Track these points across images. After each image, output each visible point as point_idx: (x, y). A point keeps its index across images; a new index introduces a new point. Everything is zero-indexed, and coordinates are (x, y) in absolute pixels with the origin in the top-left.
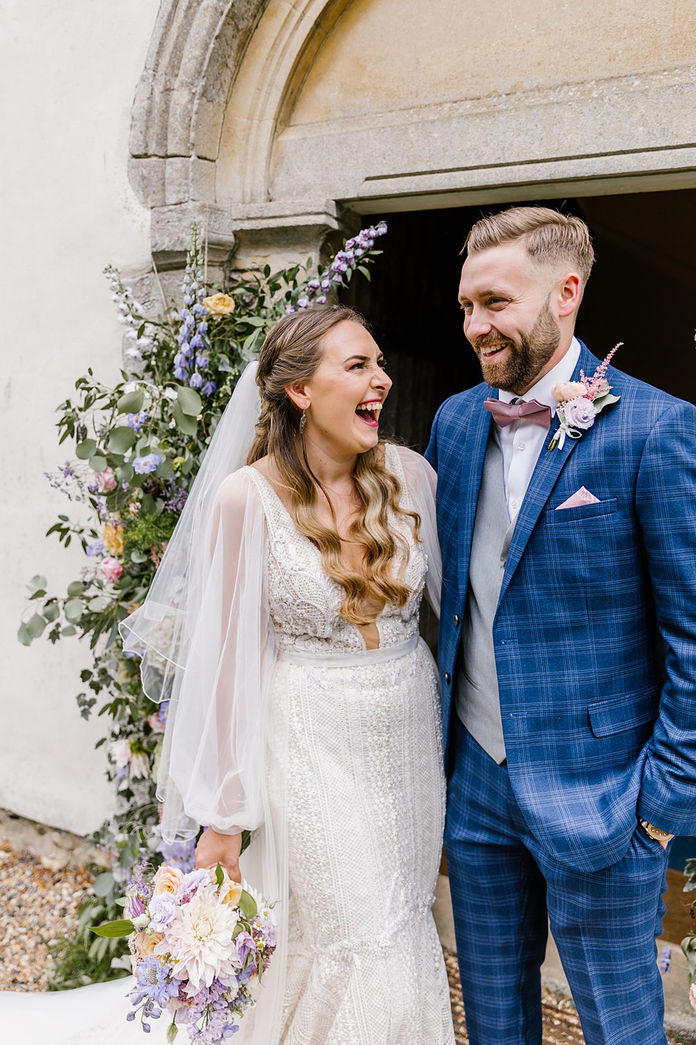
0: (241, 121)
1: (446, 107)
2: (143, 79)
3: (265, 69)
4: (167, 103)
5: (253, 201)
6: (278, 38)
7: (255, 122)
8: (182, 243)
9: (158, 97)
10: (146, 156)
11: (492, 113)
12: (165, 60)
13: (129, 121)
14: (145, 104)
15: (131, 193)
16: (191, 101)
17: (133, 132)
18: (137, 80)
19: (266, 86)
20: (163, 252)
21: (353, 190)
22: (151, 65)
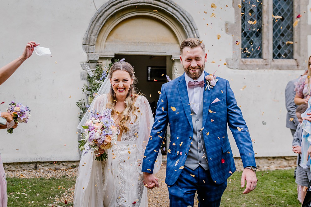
0: (100, 41)
1: (130, 43)
2: (86, 33)
3: (104, 34)
4: (90, 37)
5: (102, 52)
6: (106, 30)
7: (102, 41)
8: (95, 59)
9: (89, 36)
10: (85, 44)
11: (137, 45)
12: (90, 31)
13: (83, 39)
14: (86, 37)
15: (83, 50)
16: (95, 38)
17: (83, 41)
18: (85, 33)
19: (104, 36)
20: (92, 60)
21: (118, 52)
22: (88, 31)
